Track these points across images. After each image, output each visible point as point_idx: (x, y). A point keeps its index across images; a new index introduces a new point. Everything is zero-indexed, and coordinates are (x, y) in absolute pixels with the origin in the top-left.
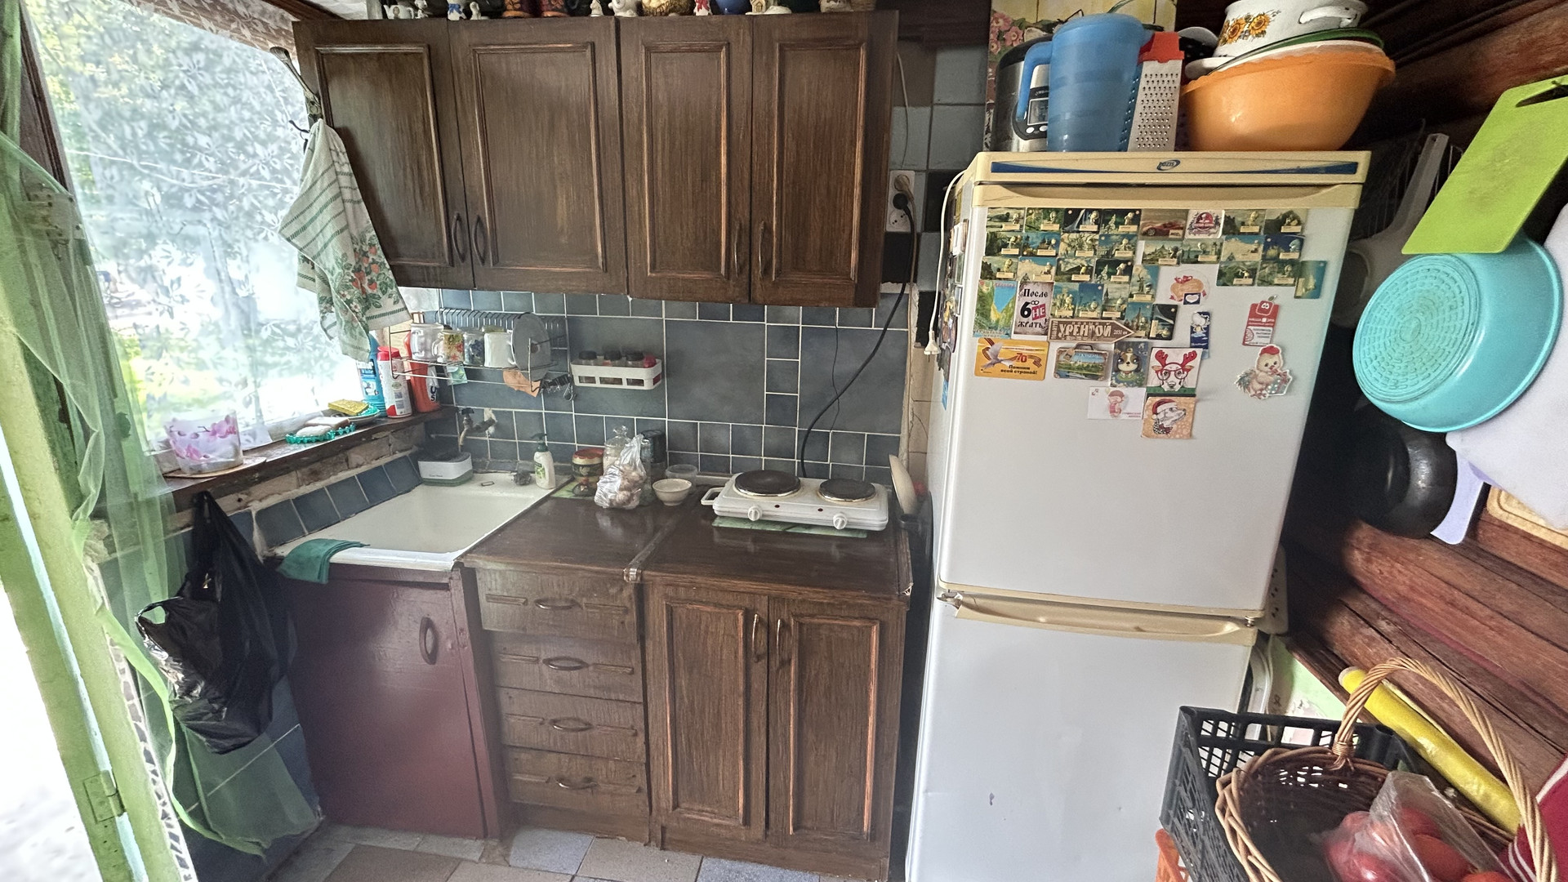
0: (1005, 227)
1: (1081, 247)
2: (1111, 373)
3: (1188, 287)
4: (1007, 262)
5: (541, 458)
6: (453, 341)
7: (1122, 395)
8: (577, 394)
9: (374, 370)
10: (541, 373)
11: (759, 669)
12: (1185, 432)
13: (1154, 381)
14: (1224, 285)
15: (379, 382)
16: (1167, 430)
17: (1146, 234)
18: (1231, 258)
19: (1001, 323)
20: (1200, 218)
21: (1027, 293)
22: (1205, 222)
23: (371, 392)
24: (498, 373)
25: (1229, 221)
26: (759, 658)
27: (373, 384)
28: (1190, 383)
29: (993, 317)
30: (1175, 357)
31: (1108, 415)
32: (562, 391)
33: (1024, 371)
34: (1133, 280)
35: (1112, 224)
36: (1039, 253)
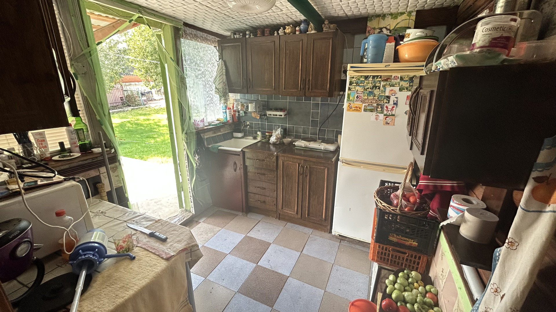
0: (353, 79)
1: (369, 83)
2: (376, 110)
3: (393, 92)
4: (354, 87)
5: (259, 133)
6: (242, 105)
7: (378, 116)
8: (268, 118)
9: (226, 112)
10: (260, 113)
11: (301, 177)
12: (393, 124)
13: (385, 112)
14: (401, 91)
15: (226, 115)
16: (389, 124)
17: (383, 80)
18: (402, 85)
19: (352, 100)
20: (395, 77)
21: (358, 93)
22: (396, 78)
23: (225, 117)
24: (251, 113)
25: (401, 77)
26: (301, 175)
27: (225, 115)
28: (393, 113)
29: (351, 99)
30: (390, 107)
31: (375, 120)
32: (264, 117)
33: (357, 110)
34: (380, 90)
35: (375, 78)
36: (360, 85)
